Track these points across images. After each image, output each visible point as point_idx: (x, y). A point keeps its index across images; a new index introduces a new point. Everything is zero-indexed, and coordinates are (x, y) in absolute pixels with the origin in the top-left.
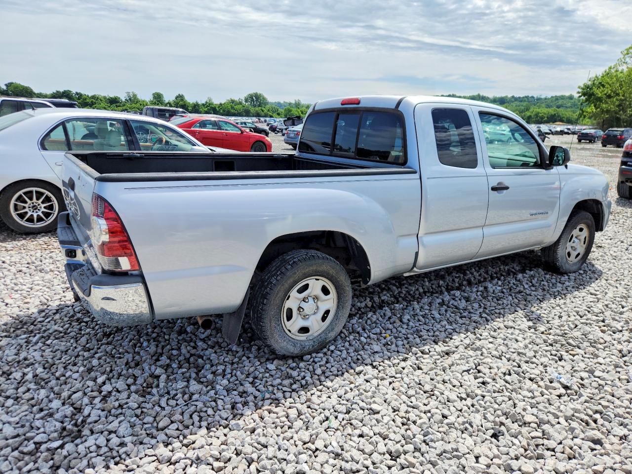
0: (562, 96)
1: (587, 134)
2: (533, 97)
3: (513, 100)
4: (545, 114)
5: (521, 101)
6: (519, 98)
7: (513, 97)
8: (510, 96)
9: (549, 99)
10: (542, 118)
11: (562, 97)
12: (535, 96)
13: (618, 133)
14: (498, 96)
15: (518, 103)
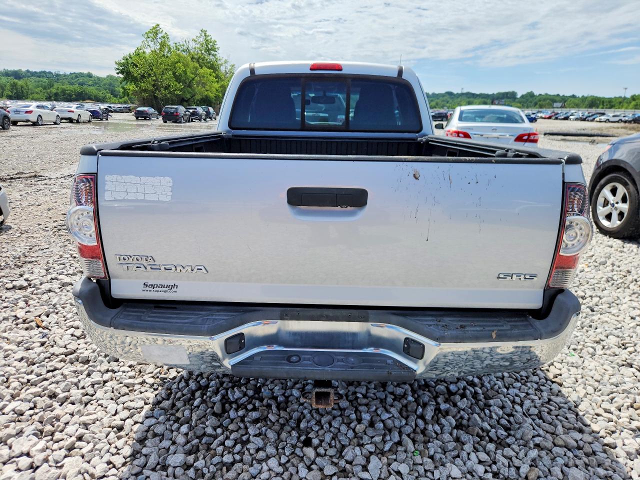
0: (81, 73)
1: (142, 111)
2: (50, 73)
3: (29, 74)
4: (71, 91)
5: (39, 77)
6: (36, 72)
7: (28, 71)
8: (24, 70)
9: (68, 76)
10: (70, 95)
11: (81, 75)
12: (53, 72)
13: (172, 110)
14: (9, 70)
15: (37, 79)
